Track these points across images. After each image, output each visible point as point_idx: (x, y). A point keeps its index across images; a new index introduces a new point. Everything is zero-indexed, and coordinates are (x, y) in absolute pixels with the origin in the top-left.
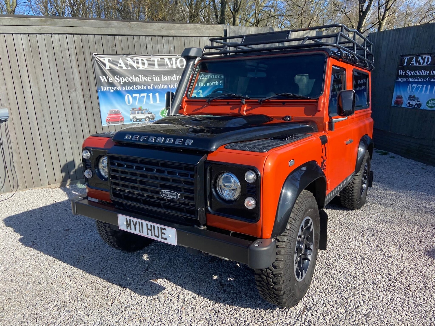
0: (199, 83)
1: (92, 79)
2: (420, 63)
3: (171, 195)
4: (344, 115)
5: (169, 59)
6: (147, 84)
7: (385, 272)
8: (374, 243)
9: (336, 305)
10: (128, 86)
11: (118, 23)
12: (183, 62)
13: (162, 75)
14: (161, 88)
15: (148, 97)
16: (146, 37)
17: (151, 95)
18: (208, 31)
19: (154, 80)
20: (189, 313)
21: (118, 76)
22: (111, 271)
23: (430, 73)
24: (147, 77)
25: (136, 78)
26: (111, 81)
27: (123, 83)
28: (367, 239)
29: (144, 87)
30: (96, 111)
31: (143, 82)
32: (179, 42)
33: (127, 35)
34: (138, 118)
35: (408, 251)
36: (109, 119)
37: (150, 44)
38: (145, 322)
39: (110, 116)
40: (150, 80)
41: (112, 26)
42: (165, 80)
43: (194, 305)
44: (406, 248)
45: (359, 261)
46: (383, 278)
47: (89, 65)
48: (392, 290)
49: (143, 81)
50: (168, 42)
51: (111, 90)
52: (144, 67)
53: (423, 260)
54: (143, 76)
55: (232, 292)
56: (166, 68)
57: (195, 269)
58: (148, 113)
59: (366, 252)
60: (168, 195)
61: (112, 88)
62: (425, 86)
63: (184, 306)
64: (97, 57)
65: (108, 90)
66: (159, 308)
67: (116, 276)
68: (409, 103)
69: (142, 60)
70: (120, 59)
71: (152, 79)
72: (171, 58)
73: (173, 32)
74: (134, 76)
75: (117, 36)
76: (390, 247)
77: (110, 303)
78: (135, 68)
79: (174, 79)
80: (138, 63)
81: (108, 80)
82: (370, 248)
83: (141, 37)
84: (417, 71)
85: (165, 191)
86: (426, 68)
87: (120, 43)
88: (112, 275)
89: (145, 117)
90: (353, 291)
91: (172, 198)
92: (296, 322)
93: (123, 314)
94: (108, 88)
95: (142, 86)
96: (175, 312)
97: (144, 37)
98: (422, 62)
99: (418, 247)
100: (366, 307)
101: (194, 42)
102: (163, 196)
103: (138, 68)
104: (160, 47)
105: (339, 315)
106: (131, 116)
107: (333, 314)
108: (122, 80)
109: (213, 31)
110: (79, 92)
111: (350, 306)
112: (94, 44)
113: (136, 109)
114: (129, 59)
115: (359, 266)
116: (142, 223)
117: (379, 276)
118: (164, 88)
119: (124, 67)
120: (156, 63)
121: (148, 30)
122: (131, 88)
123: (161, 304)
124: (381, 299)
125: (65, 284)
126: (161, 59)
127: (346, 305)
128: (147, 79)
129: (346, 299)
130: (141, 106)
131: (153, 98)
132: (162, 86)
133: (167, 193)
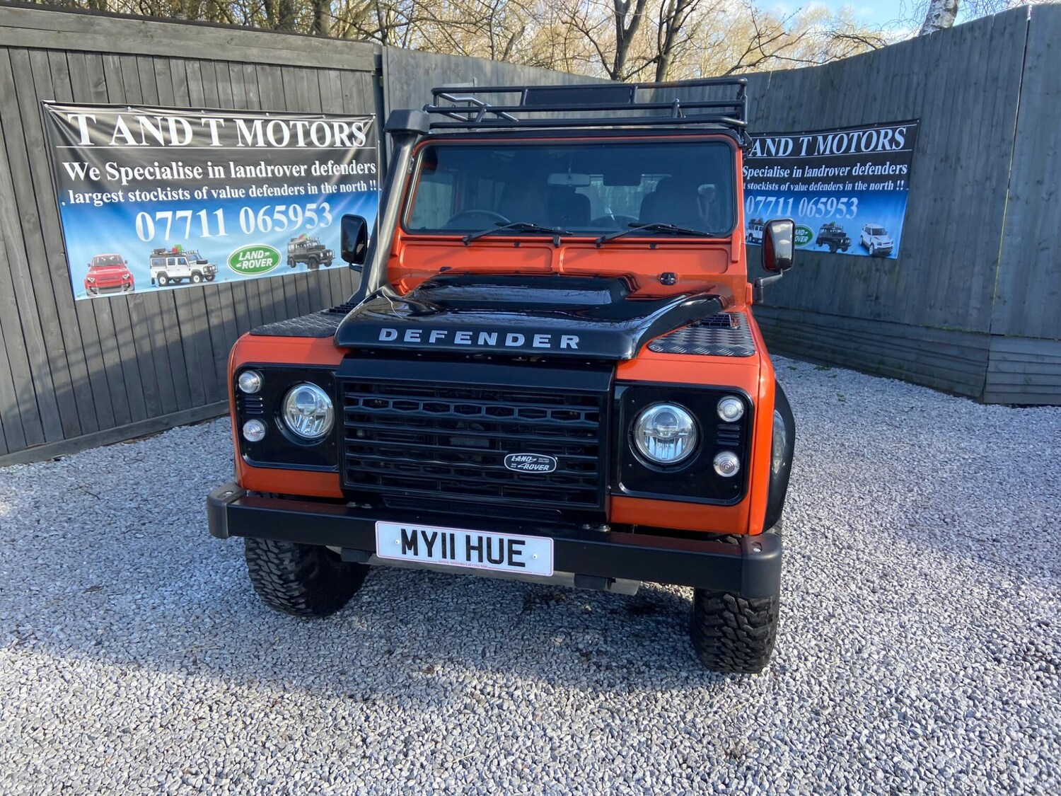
0: (322, 186)
1: (42, 170)
2: (769, 153)
3: (536, 463)
4: (777, 272)
5: (246, 121)
6: (191, 185)
7: (859, 578)
8: (804, 524)
9: (823, 654)
10: (141, 191)
11: (111, 22)
12: (282, 131)
13: (232, 164)
14: (229, 196)
15: (196, 219)
16: (187, 63)
17: (203, 214)
18: (338, 56)
19: (211, 176)
20: (559, 725)
21: (115, 164)
22: (302, 670)
23: (791, 173)
24: (193, 168)
25: (163, 170)
26: (96, 176)
27: (127, 181)
28: (788, 519)
29: (185, 194)
30: (56, 259)
31: (181, 180)
32: (270, 79)
33: (137, 55)
34: (170, 275)
35: (869, 533)
36: (92, 280)
37: (197, 80)
38: (474, 763)
39: (95, 272)
40: (199, 174)
41: (98, 28)
42: (238, 175)
43: (556, 706)
44: (861, 528)
45: (802, 564)
46: (860, 588)
47: (35, 133)
48: (891, 610)
49: (182, 176)
50: (243, 79)
51: (96, 202)
52: (182, 140)
53: (904, 547)
54: (180, 164)
55: (614, 664)
56: (240, 144)
57: (503, 631)
58: (199, 263)
59: (803, 544)
60: (525, 462)
61: (99, 195)
62: (782, 200)
63: (536, 713)
64: (57, 112)
65: (88, 201)
66: (485, 729)
67: (322, 679)
68: (751, 235)
69: (177, 122)
70: (120, 117)
71: (206, 173)
72: (252, 121)
73: (254, 54)
74: (156, 164)
75: (110, 57)
76: (836, 529)
77: (358, 741)
78: (158, 144)
79: (261, 174)
80: (166, 129)
81: (87, 175)
82: (803, 534)
83: (173, 62)
84: (765, 169)
85: (517, 456)
86: (784, 164)
87: (117, 74)
88: (312, 678)
89: (189, 274)
90: (832, 621)
91: (537, 470)
92: (775, 699)
93: (410, 758)
94: (87, 195)
95: (180, 191)
96: (525, 729)
97: (180, 62)
98: (773, 150)
99: (879, 522)
100: (874, 648)
101: (305, 83)
102: (513, 468)
103: (168, 142)
104: (223, 89)
105: (838, 670)
106: (154, 272)
107: (827, 671)
108: (126, 175)
109: (350, 56)
110: (6, 209)
111: (847, 651)
112: (46, 75)
113: (166, 252)
114: (143, 119)
115: (807, 573)
116: (452, 536)
117: (853, 587)
118: (237, 196)
119: (131, 141)
120: (214, 131)
121: (191, 43)
122: (150, 196)
123: (482, 719)
124: (887, 629)
125: (204, 721)
126: (226, 120)
127: (840, 651)
128: (192, 172)
129: (831, 639)
130: (179, 243)
131: (209, 222)
132: (232, 191)
133: (524, 459)
